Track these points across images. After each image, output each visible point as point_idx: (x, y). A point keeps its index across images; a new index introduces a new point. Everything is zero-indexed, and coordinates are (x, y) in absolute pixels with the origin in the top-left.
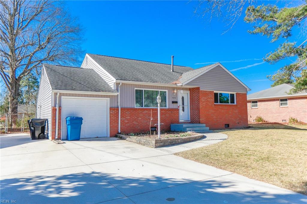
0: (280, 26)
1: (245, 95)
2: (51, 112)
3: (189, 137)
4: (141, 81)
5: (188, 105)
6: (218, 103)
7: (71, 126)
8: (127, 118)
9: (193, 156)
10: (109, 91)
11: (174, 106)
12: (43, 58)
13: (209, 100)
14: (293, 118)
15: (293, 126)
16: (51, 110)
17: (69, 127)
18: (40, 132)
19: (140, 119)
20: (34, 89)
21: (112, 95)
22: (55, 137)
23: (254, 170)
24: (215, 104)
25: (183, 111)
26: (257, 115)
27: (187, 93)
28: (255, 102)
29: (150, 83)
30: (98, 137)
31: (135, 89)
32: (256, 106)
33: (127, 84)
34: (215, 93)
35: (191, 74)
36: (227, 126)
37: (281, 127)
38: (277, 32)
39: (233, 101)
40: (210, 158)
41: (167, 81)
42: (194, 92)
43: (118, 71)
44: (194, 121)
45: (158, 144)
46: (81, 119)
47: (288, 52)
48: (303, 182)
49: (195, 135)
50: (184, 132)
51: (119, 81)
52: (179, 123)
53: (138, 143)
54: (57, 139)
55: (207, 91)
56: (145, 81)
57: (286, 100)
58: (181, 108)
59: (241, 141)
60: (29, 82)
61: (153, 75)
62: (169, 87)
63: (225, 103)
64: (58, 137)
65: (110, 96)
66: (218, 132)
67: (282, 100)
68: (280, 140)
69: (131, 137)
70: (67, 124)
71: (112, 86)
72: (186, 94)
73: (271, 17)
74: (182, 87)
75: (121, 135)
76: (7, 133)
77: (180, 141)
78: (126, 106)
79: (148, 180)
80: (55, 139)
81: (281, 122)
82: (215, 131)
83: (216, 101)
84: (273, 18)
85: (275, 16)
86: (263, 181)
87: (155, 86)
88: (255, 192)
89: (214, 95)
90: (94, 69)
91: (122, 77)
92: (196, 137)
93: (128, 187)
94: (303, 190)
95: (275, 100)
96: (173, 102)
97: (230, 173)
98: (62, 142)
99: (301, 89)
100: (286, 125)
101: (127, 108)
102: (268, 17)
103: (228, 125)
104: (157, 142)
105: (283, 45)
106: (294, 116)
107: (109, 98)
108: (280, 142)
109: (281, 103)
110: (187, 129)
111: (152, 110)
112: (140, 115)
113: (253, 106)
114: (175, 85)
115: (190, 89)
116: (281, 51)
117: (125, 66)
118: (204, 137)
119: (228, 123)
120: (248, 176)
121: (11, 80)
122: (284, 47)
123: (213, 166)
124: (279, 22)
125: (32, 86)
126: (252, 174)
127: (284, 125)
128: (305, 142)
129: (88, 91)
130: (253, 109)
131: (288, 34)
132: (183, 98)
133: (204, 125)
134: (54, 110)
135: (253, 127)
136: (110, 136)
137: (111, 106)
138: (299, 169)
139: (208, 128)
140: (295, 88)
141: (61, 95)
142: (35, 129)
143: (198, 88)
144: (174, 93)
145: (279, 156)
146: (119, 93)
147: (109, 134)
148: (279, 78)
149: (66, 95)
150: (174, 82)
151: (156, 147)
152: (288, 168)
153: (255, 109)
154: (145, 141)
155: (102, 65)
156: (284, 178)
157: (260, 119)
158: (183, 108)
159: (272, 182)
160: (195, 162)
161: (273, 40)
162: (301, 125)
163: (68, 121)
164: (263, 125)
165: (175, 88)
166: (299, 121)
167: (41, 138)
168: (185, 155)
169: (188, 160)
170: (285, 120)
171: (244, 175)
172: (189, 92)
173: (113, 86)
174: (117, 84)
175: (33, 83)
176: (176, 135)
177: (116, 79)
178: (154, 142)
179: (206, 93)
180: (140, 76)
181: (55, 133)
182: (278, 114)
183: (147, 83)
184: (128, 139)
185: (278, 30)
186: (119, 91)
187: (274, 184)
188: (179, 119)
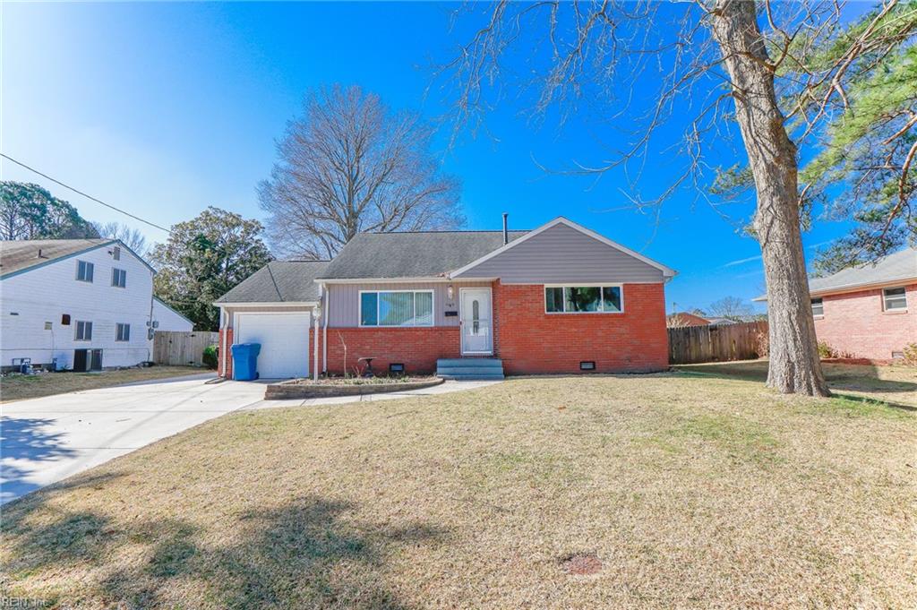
5: (488, 319)
6: (562, 310)
11: (450, 322)
19: (368, 347)
24: (547, 313)
25: (476, 330)
26: (823, 337)
27: (487, 293)
28: (818, 300)
31: (362, 291)
34: (548, 289)
36: (588, 366)
44: (497, 353)
52: (461, 357)
55: (521, 286)
57: (901, 291)
58: (468, 326)
62: (439, 283)
64: (226, 374)
67: (889, 292)
72: (484, 296)
78: (338, 326)
81: (887, 358)
87: (404, 284)
89: (543, 293)
95: (867, 291)
96: (448, 314)
101: (340, 328)
103: (593, 364)
107: (310, 311)
109: (887, 302)
112: (368, 341)
115: (493, 284)
119: (590, 360)
132: (475, 304)
133: (499, 362)
139: (501, 370)
144: (449, 294)
149: (241, 309)
158: (476, 324)
170: (900, 352)
172: (490, 290)
179: (518, 291)
182: (878, 335)
186: (327, 298)
188: (459, 349)
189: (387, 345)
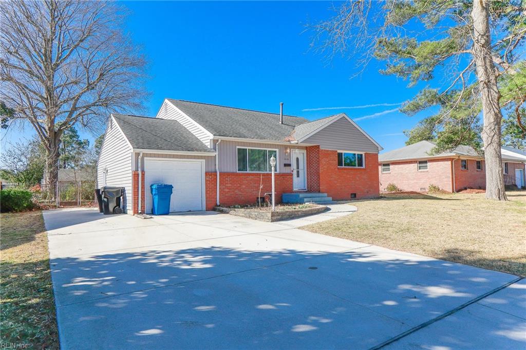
0: (419, 66)
1: (376, 156)
2: (131, 178)
3: (310, 208)
4: (245, 137)
5: (304, 169)
6: (342, 166)
7: (159, 196)
8: (227, 185)
9: (321, 229)
10: (205, 151)
11: (287, 170)
12: (92, 101)
13: (331, 162)
14: (434, 185)
15: (434, 195)
16: (131, 175)
17: (156, 198)
18: (115, 205)
19: (244, 186)
20: (72, 147)
21: (208, 156)
22: (138, 211)
23: (394, 241)
24: (338, 167)
25: (298, 176)
26: (389, 182)
27: (303, 153)
28: (387, 165)
29: (257, 140)
30: (190, 211)
31: (238, 147)
32: (389, 170)
33: (227, 141)
34: (338, 153)
35: (307, 128)
36: (353, 196)
37: (419, 197)
38: (416, 73)
39: (360, 164)
40: (342, 231)
41: (278, 137)
42: (312, 151)
43: (213, 123)
44: (313, 189)
45: (275, 218)
46: (171, 187)
47: (429, 101)
48: (445, 250)
49: (316, 207)
50: (301, 203)
51: (217, 137)
52: (293, 192)
53: (246, 217)
54: (140, 213)
55: (328, 151)
56: (250, 137)
57: (426, 162)
58: (295, 173)
59: (375, 213)
60: (65, 136)
61: (257, 128)
62: (280, 145)
63: (348, 166)
64: (142, 210)
65: (205, 156)
66: (343, 203)
67: (420, 163)
68: (420, 210)
69: (236, 209)
70: (154, 193)
71: (206, 144)
72: (302, 155)
73: (408, 53)
74: (297, 145)
75: (222, 208)
76: (59, 207)
77: (300, 213)
78: (226, 171)
79: (280, 253)
80: (138, 213)
81: (419, 191)
82: (339, 202)
83: (340, 163)
84: (410, 54)
85: (414, 52)
86: (404, 251)
87: (263, 144)
88: (397, 260)
89: (337, 156)
90: (178, 121)
91: (220, 131)
92: (319, 209)
93: (261, 259)
94: (445, 257)
95: (412, 162)
96: (285, 165)
97: (367, 245)
98: (148, 216)
99: (444, 149)
100: (426, 194)
101: (227, 173)
102: (404, 53)
103: (355, 195)
104: (273, 214)
105: (423, 91)
106: (435, 182)
107: (204, 160)
108: (420, 213)
109: (419, 166)
110: (305, 200)
111: (263, 175)
112: (244, 182)
113: (384, 170)
114: (288, 142)
115: (306, 148)
116: (421, 99)
117: (220, 117)
118: (328, 209)
119: (354, 193)
120: (389, 247)
121: (48, 134)
122: (425, 94)
123: (347, 239)
124: (417, 59)
125: (69, 142)
126: (392, 245)
127: (424, 195)
128: (448, 213)
129: (178, 150)
130: (384, 174)
131: (430, 76)
132: (298, 159)
133: (326, 194)
134: (136, 176)
135: (385, 197)
136: (206, 209)
137: (207, 171)
138: (442, 239)
139: (331, 198)
140: (437, 147)
141: (145, 155)
142: (109, 200)
143: (318, 147)
144: (286, 152)
145: (420, 227)
146: (217, 153)
147: (205, 207)
148: (418, 133)
150: (287, 139)
151: (273, 221)
152: (430, 238)
153: (386, 174)
154: (256, 214)
155: (190, 114)
156: (426, 247)
157: (393, 187)
158: (298, 172)
159: (414, 252)
160: (326, 236)
161: (411, 84)
162: (444, 195)
163: (154, 190)
164: (397, 194)
165: (288, 146)
166: (441, 189)
167: (117, 212)
168: (312, 229)
169: (317, 234)
170: (424, 189)
171: (383, 247)
172: (305, 152)
173: (209, 143)
174: (215, 141)
175: (71, 137)
176: (294, 207)
177: (214, 135)
178: (269, 215)
179: (327, 154)
180: (243, 131)
181: (138, 205)
182: (415, 181)
183: (253, 139)
184: (232, 212)
185: (417, 71)
186: (217, 150)
187: (416, 254)
188: (292, 187)
189: (255, 185)
